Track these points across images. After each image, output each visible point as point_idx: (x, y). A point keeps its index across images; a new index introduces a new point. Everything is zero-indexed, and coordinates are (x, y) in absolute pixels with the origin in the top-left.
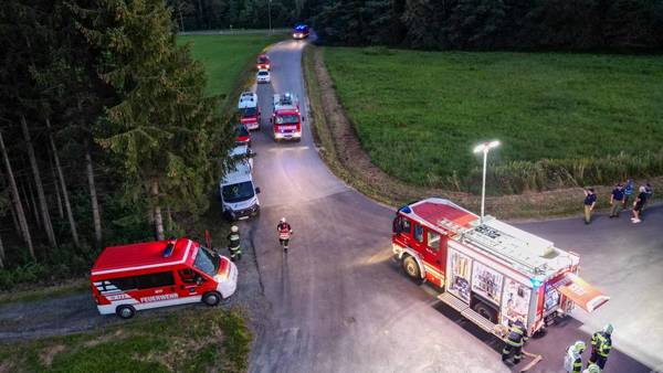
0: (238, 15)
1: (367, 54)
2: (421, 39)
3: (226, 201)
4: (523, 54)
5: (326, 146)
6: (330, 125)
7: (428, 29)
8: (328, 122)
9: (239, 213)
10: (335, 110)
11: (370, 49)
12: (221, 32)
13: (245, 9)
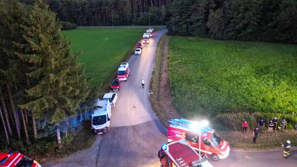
0: (137, 19)
1: (189, 40)
2: (215, 34)
3: (93, 124)
4: (265, 43)
5: (154, 92)
6: (160, 79)
7: (219, 30)
8: (160, 77)
9: (98, 131)
10: (165, 71)
11: (191, 38)
12: (129, 27)
13: (140, 16)
